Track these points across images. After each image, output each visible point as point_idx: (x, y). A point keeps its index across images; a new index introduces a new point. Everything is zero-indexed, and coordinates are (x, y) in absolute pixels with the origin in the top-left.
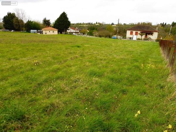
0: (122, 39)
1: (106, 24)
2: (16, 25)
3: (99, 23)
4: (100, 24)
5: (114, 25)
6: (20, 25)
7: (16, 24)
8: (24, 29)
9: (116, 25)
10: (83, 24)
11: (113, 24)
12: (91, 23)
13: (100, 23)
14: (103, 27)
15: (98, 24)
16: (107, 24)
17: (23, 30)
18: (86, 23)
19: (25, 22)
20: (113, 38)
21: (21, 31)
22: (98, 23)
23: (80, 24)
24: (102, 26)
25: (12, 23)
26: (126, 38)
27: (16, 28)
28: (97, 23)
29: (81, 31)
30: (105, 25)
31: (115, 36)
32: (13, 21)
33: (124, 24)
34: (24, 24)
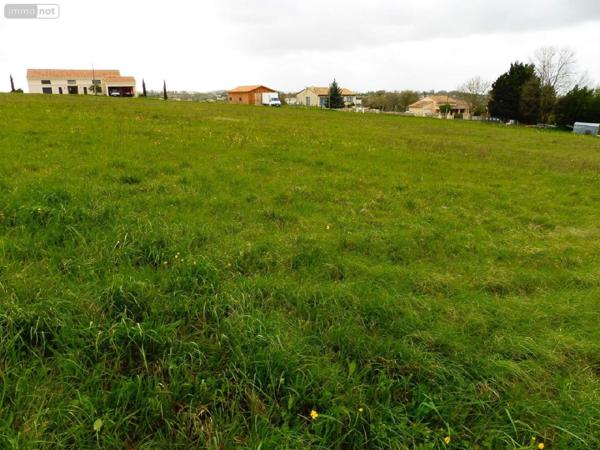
2: (527, 104)
6: (542, 104)
7: (527, 99)
8: (551, 117)
17: (545, 121)
19: (561, 92)
21: (539, 125)
25: (518, 96)
27: (526, 114)
32: (521, 90)
34: (556, 102)
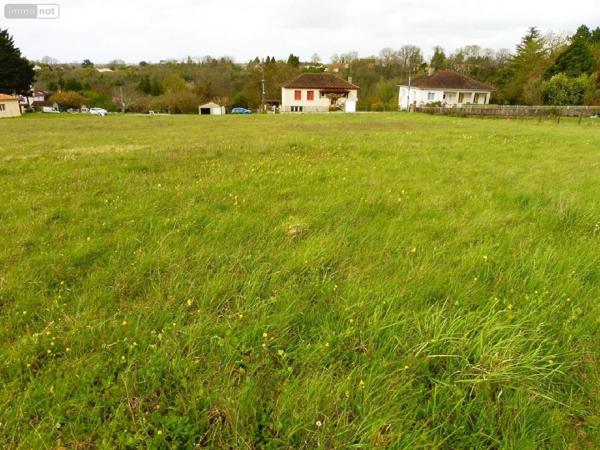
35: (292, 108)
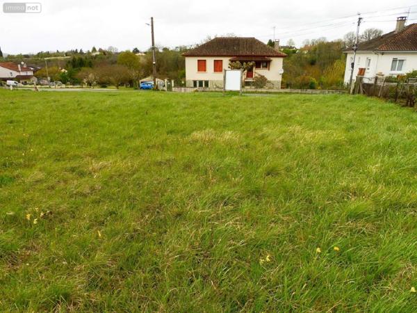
0: (173, 89)
1: (119, 51)
3: (100, 50)
4: (103, 53)
5: (140, 54)
9: (145, 53)
10: (58, 54)
11: (136, 51)
12: (79, 52)
13: (103, 49)
14: (110, 59)
15: (98, 53)
16: (122, 53)
18: (66, 51)
20: (141, 85)
22: (97, 49)
23: (48, 54)
24: (108, 58)
26: (184, 85)
28: (94, 50)
29: (38, 72)
30: (117, 53)
31: (149, 80)
33: (165, 49)
35: (195, 82)
